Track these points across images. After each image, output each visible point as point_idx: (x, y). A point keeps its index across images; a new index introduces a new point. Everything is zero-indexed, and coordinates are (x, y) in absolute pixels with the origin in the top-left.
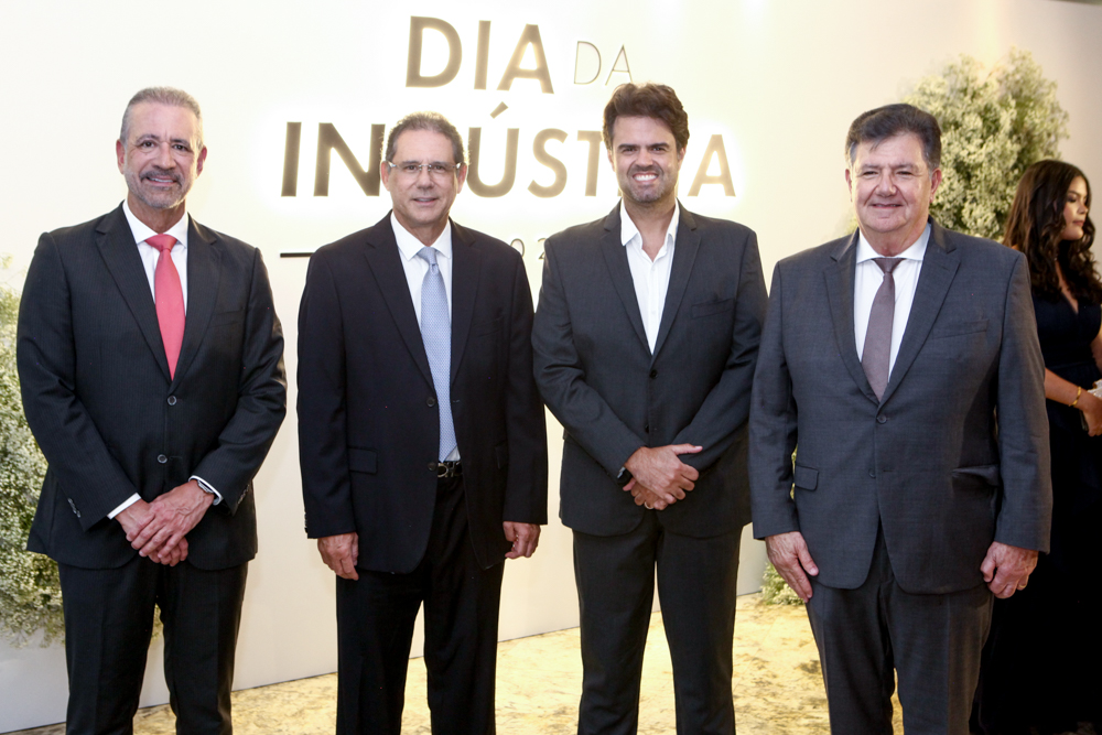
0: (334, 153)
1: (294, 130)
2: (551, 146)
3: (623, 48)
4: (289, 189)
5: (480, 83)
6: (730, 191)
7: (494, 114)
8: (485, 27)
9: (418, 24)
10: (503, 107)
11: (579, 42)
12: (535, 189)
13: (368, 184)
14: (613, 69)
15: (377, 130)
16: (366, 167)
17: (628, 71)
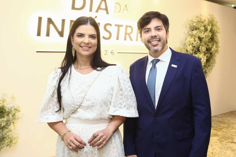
0: (51, 25)
1: (40, 19)
2: (108, 27)
3: (126, 5)
4: (39, 34)
5: (91, 11)
10: (96, 17)
11: (116, 3)
12: (104, 38)
13: (61, 34)
14: (124, 10)
15: (63, 20)
16: (60, 30)
17: (127, 11)
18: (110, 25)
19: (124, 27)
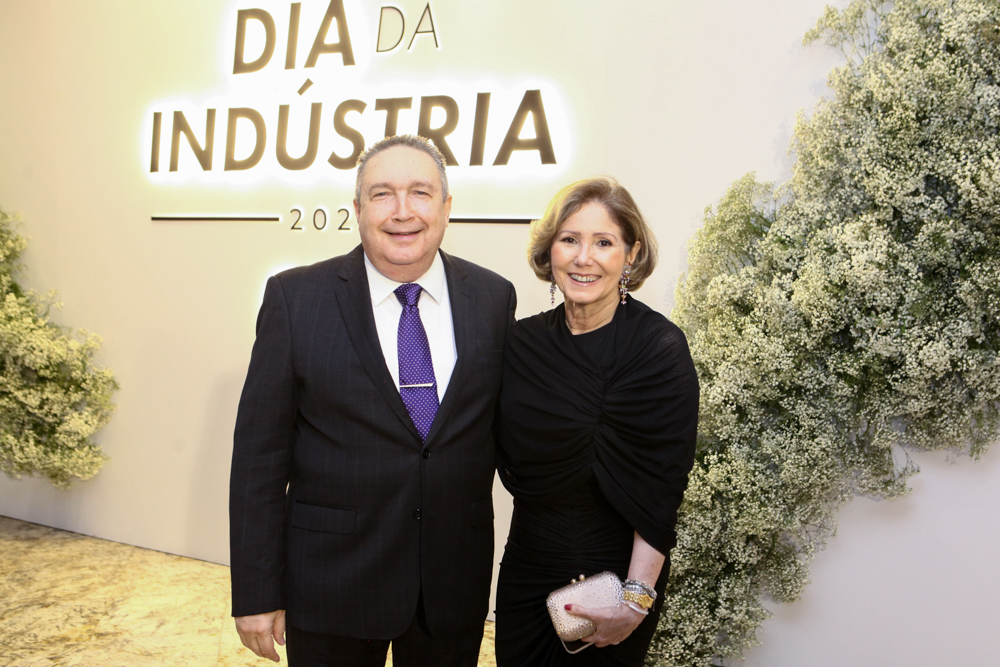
0: (182, 135)
1: (157, 117)
3: (428, 7)
4: (154, 168)
5: (290, 64)
6: (548, 157)
7: (301, 92)
8: (295, 8)
9: (243, 15)
10: (308, 83)
11: (382, 8)
12: (335, 161)
13: (205, 159)
14: (417, 32)
15: (211, 113)
16: (203, 146)
17: (433, 31)
18: (358, 105)
19: (416, 105)
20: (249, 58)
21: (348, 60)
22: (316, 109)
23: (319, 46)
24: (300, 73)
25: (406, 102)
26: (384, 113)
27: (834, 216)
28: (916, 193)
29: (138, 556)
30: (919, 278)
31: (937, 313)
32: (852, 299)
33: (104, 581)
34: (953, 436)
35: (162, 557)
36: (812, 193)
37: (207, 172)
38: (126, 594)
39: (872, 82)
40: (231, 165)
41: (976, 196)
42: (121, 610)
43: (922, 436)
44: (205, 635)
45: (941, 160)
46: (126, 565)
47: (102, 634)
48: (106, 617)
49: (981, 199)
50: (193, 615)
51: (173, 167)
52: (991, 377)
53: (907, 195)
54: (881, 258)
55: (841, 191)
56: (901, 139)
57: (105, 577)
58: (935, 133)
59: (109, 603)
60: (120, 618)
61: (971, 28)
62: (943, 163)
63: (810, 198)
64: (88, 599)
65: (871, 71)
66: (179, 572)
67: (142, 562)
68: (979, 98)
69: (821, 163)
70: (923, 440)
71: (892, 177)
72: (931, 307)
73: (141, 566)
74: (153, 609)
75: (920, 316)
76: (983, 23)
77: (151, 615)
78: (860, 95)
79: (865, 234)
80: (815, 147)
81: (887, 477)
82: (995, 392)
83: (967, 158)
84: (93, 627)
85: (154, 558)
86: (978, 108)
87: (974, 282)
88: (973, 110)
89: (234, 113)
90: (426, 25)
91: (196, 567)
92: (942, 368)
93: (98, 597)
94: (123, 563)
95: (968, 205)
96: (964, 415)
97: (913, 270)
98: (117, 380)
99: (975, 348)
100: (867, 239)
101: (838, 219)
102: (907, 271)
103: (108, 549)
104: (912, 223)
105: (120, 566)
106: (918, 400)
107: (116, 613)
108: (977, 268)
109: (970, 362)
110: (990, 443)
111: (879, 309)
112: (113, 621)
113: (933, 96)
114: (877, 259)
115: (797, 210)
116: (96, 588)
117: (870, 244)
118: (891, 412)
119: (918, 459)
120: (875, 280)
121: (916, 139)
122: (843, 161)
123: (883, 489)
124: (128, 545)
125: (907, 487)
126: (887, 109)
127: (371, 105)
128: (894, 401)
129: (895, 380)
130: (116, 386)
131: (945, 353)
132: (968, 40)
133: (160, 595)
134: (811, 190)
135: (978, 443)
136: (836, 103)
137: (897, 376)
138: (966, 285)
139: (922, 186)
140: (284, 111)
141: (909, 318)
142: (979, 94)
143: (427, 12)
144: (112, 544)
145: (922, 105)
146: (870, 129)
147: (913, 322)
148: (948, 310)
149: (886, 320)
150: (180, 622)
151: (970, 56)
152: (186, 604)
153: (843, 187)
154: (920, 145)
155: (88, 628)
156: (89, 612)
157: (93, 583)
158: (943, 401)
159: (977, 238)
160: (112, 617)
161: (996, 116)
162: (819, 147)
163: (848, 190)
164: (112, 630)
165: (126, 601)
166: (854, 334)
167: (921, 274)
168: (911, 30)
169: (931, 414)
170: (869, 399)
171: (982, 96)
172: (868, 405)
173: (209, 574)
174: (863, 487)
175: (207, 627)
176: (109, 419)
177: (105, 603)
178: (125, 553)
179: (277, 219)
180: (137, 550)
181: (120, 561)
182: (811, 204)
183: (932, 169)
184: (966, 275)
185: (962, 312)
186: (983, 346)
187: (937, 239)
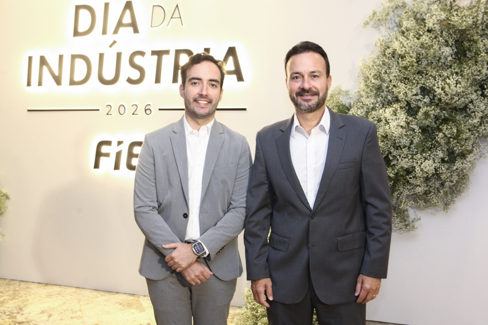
0: (45, 69)
1: (30, 58)
3: (177, 6)
4: (29, 84)
5: (104, 32)
6: (240, 78)
7: (111, 46)
8: (107, 5)
9: (78, 8)
10: (115, 42)
11: (154, 6)
12: (130, 81)
13: (58, 80)
14: (172, 18)
15: (61, 57)
16: (57, 74)
17: (180, 18)
18: (142, 53)
19: (172, 54)
20: (81, 29)
21: (136, 31)
22: (119, 55)
23: (120, 24)
24: (110, 37)
25: (167, 52)
26: (156, 57)
27: (379, 105)
28: (416, 95)
29: (23, 285)
30: (419, 132)
31: (427, 147)
32: (390, 143)
33: (10, 298)
34: (436, 203)
35: (36, 285)
36: (369, 95)
37: (59, 86)
38: (25, 303)
39: (396, 45)
40: (72, 83)
41: (444, 96)
42: (26, 311)
43: (422, 203)
44: (75, 319)
45: (427, 80)
46: (19, 290)
47: (21, 323)
48: (19, 315)
49: (446, 97)
50: (65, 311)
51: (40, 84)
52: (451, 175)
53: (413, 95)
54: (403, 124)
55: (382, 94)
56: (409, 71)
57: (10, 296)
58: (424, 68)
59: (18, 308)
60: (27, 315)
61: (438, 22)
62: (428, 81)
63: (368, 97)
64: (6, 307)
65: (395, 40)
66: (49, 292)
67: (27, 288)
68: (443, 52)
69: (373, 81)
70: (422, 205)
71: (406, 88)
72: (425, 145)
73: (27, 290)
74: (43, 309)
75: (420, 149)
76: (444, 20)
77: (43, 312)
78: (390, 51)
79: (395, 113)
80: (371, 74)
81: (407, 223)
82: (453, 182)
83: (439, 79)
84: (14, 320)
85: (32, 285)
86: (442, 57)
87: (444, 134)
88: (440, 58)
89: (74, 57)
90: (176, 15)
91: (57, 289)
92: (431, 172)
93: (11, 306)
94: (17, 289)
95: (440, 100)
96: (440, 193)
97: (417, 129)
98: (8, 194)
99: (444, 163)
100: (396, 115)
101: (381, 106)
102: (414, 129)
103: (5, 283)
104: (415, 107)
105: (16, 291)
106: (420, 187)
107: (24, 312)
108: (445, 127)
109: (443, 169)
110: (451, 205)
111: (402, 147)
112: (24, 316)
113: (423, 52)
114: (401, 124)
115: (363, 103)
116: (8, 302)
117: (398, 117)
118: (408, 193)
119: (420, 214)
120: (401, 134)
121: (416, 71)
122: (383, 80)
123: (405, 228)
124: (16, 280)
125: (415, 227)
126: (402, 57)
127: (148, 53)
128: (409, 187)
129: (410, 178)
130: (7, 198)
131: (432, 165)
132: (437, 27)
133: (44, 303)
134: (369, 93)
135: (446, 205)
136: (379, 54)
137: (411, 176)
138: (441, 135)
139: (419, 91)
140: (101, 56)
141: (416, 150)
142: (442, 51)
143: (177, 9)
144: (7, 280)
145: (418, 56)
146: (395, 66)
147: (417, 152)
148: (433, 146)
149: (405, 151)
150: (59, 314)
151: (438, 34)
152: (59, 306)
153: (383, 92)
154: (418, 73)
155: (12, 320)
156: (9, 313)
157: (5, 299)
158: (431, 187)
159: (444, 114)
160: (22, 314)
161: (450, 60)
162: (373, 74)
163: (386, 93)
164: (25, 320)
165: (26, 307)
166: (391, 158)
167: (420, 131)
168: (412, 22)
169: (426, 193)
170: (398, 187)
171: (444, 52)
172: (398, 190)
173: (65, 291)
174: (396, 227)
175: (74, 316)
176: (4, 215)
177: (16, 308)
178: (16, 284)
179: (99, 110)
180: (21, 282)
181: (15, 288)
182: (369, 100)
183: (424, 84)
184: (440, 130)
185: (438, 147)
186: (447, 162)
187: (426, 114)
